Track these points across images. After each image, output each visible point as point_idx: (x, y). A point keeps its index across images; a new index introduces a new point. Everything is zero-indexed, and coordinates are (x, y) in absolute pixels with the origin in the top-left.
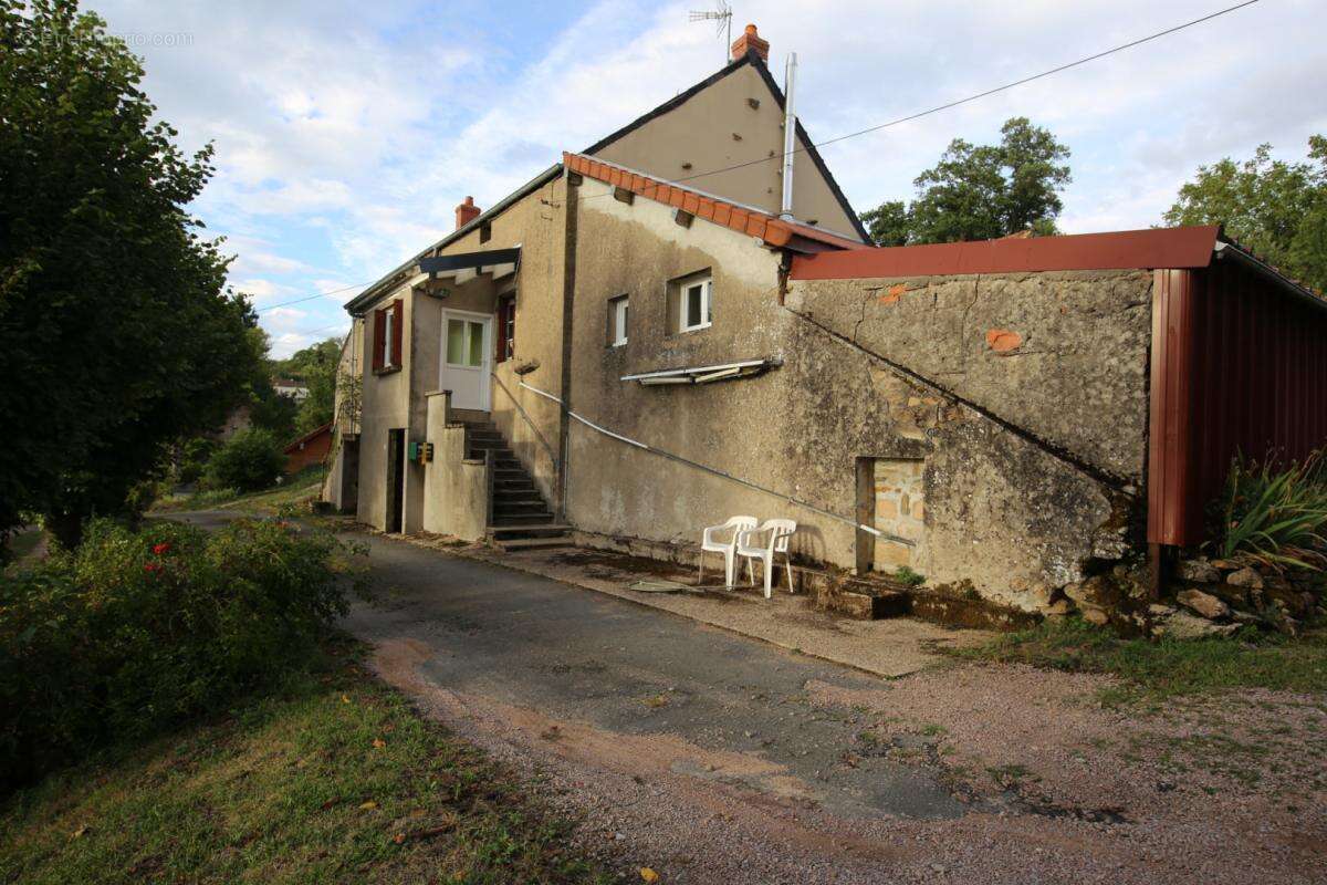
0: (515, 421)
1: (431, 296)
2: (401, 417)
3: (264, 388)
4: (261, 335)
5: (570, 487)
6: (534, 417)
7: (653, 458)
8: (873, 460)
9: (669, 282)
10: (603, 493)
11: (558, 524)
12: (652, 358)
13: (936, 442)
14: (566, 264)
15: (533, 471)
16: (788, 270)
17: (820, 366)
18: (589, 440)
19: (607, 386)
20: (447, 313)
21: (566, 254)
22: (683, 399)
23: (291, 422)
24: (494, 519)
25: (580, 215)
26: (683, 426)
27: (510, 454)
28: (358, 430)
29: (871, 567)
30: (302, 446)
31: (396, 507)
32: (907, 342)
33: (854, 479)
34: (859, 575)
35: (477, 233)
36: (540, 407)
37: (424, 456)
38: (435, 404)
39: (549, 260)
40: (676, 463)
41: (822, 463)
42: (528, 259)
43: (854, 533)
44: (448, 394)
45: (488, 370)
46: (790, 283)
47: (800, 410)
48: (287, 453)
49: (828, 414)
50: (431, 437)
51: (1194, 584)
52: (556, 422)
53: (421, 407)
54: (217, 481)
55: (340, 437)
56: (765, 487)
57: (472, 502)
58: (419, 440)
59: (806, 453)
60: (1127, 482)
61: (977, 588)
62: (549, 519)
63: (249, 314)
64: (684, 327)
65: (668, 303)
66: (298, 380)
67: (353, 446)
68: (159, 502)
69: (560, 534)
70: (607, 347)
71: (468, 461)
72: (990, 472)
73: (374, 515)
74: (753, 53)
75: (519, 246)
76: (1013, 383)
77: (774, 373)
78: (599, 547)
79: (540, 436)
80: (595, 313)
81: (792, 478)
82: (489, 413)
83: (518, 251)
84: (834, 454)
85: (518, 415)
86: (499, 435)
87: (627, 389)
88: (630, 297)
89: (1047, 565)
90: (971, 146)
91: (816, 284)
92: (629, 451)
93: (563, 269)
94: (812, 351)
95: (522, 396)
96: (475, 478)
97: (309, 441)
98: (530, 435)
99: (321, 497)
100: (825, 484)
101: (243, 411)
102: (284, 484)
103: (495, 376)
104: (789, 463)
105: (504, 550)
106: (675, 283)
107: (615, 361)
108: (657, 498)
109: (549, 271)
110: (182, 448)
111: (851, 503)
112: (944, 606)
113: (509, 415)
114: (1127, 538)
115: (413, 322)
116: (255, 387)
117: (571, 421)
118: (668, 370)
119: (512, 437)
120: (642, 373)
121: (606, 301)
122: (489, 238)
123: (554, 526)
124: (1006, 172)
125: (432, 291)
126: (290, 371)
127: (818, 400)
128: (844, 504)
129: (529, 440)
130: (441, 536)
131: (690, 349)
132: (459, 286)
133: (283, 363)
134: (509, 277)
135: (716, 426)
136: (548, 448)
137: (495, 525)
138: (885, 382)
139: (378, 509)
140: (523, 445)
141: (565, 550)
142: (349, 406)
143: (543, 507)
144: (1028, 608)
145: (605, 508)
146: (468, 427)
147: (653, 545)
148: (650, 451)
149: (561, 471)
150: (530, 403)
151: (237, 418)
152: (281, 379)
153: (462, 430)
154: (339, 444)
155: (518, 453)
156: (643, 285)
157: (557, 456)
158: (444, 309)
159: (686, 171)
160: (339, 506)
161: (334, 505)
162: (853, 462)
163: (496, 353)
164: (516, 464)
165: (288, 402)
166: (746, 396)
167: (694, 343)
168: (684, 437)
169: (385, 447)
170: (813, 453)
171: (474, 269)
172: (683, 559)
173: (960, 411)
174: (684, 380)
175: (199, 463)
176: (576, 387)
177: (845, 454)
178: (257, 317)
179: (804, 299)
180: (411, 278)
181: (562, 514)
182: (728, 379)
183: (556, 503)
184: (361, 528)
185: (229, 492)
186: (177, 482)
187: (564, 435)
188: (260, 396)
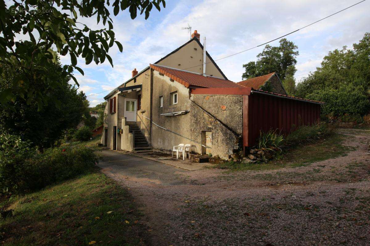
1: (122, 96)
2: (116, 124)
3: (88, 115)
4: (87, 102)
5: (152, 139)
6: (145, 123)
7: (167, 132)
8: (206, 131)
9: (170, 93)
10: (159, 140)
11: (150, 147)
12: (167, 110)
13: (213, 128)
15: (145, 135)
16: (191, 92)
17: (196, 112)
18: (156, 128)
19: (159, 115)
21: (151, 87)
22: (173, 119)
23: (95, 124)
24: (135, 146)
25: (153, 78)
26: (173, 125)
27: (140, 131)
28: (107, 126)
29: (205, 153)
30: (97, 130)
31: (115, 144)
32: (210, 108)
33: (201, 135)
34: (203, 155)
35: (133, 80)
36: (146, 121)
37: (121, 132)
38: (123, 120)
39: (148, 88)
40: (172, 133)
42: (143, 87)
43: (201, 147)
44: (126, 118)
45: (136, 112)
46: (191, 95)
47: (193, 121)
48: (93, 132)
49: (197, 122)
50: (122, 128)
51: (251, 154)
52: (149, 124)
53: (120, 121)
54: (76, 139)
55: (104, 128)
57: (130, 142)
58: (120, 128)
60: (240, 135)
61: (220, 156)
62: (148, 146)
63: (84, 96)
64: (174, 103)
65: (170, 98)
66: (97, 113)
67: (107, 130)
68: (62, 145)
69: (150, 149)
70: (159, 107)
71: (129, 133)
72: (221, 134)
74: (196, 37)
75: (141, 84)
76: (225, 116)
77: (188, 114)
78: (157, 152)
79: (146, 127)
80: (157, 100)
81: (191, 135)
82: (136, 122)
84: (198, 130)
85: (142, 123)
86: (138, 127)
87: (162, 117)
88: (163, 96)
89: (228, 151)
90: (271, 46)
91: (196, 95)
92: (163, 130)
93: (150, 90)
94: (194, 109)
95: (142, 118)
96: (131, 137)
97: (98, 129)
98: (144, 127)
99: (100, 142)
100: (197, 137)
101: (83, 122)
102: (92, 140)
103: (137, 114)
104: (191, 132)
105: (137, 153)
106: (172, 94)
107: (160, 110)
108: (169, 141)
109: (148, 90)
110: (68, 131)
111: (201, 140)
112: (214, 160)
113: (140, 122)
114: (239, 145)
115: (118, 102)
116: (85, 116)
117: (152, 124)
118: (170, 113)
119: (141, 127)
120: (165, 113)
121: (159, 97)
122: (136, 82)
123: (149, 148)
124: (281, 53)
125: (122, 95)
126: (95, 110)
127: (195, 119)
128: (199, 141)
130: (124, 150)
131: (174, 108)
132: (128, 93)
133: (93, 108)
134: (139, 91)
135: (179, 125)
136: (148, 130)
137: (135, 147)
138: (206, 115)
140: (143, 129)
141: (150, 153)
142: (106, 121)
143: (147, 143)
144: (226, 160)
145: (159, 143)
146: (129, 126)
147: (167, 151)
148: (167, 130)
149: (150, 135)
150: (144, 120)
151: (81, 124)
152: (93, 112)
154: (104, 130)
155: (142, 131)
156: (165, 94)
157: (150, 132)
158: (125, 99)
159: (179, 66)
160: (104, 144)
161: (103, 144)
162: (201, 132)
163: (137, 108)
164: (141, 134)
167: (175, 106)
168: (173, 127)
169: (113, 130)
170: (195, 131)
171: (131, 90)
172: (172, 153)
173: (217, 122)
174: (172, 115)
175: (72, 135)
176: (153, 116)
177: (200, 130)
178: (86, 97)
179: (194, 98)
180: (117, 92)
181: (151, 145)
182: (180, 115)
183: (149, 142)
184: (108, 149)
185: (79, 142)
186: (66, 140)
187: (151, 127)
188: (87, 117)
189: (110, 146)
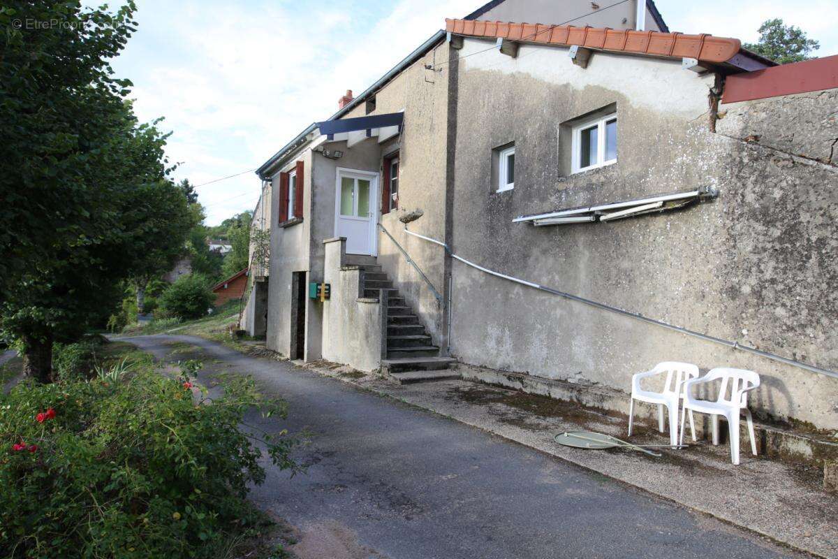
0: (400, 265)
1: (327, 156)
2: (303, 263)
3: (200, 244)
4: (199, 208)
5: (453, 324)
6: (417, 260)
7: (544, 297)
9: (561, 124)
10: (490, 329)
11: (444, 356)
12: (543, 200)
14: (449, 121)
15: (417, 309)
16: (720, 94)
17: (777, 194)
18: (473, 280)
19: (492, 229)
20: (341, 172)
21: (449, 113)
22: (582, 238)
23: (219, 268)
24: (388, 351)
25: (461, 76)
26: (582, 266)
27: (397, 293)
28: (266, 273)
30: (226, 286)
31: (298, 338)
35: (364, 105)
36: (423, 250)
37: (323, 295)
38: (332, 251)
39: (432, 119)
40: (573, 303)
41: (784, 305)
42: (409, 122)
44: (343, 240)
45: (375, 221)
46: (722, 107)
47: (746, 246)
48: (215, 292)
49: (792, 248)
50: (328, 278)
52: (440, 264)
53: (319, 253)
54: (166, 312)
55: (253, 278)
56: (696, 329)
57: (367, 337)
58: (318, 281)
59: (757, 294)
62: (434, 352)
63: (192, 193)
64: (576, 167)
65: (561, 146)
66: (224, 240)
67: (263, 287)
68: (128, 327)
69: (446, 366)
70: (491, 194)
71: (362, 299)
73: (280, 343)
75: (402, 111)
77: (705, 206)
78: (488, 380)
79: (424, 277)
80: (478, 163)
81: (736, 322)
82: (376, 258)
83: (402, 115)
84: (804, 295)
85: (402, 259)
86: (384, 276)
87: (514, 231)
88: (517, 143)
91: (763, 103)
92: (518, 289)
93: (445, 126)
94: (763, 177)
95: (406, 242)
96: (370, 315)
97: (230, 283)
98: (414, 276)
99: (239, 325)
100: (790, 329)
101: (187, 261)
102: (213, 314)
103: (381, 226)
104: (731, 304)
105: (399, 383)
106: (568, 125)
107: (499, 207)
108: (551, 337)
109: (432, 129)
110: (144, 287)
113: (394, 259)
115: (313, 180)
116: (195, 245)
117: (455, 263)
118: (563, 210)
119: (397, 278)
120: (535, 215)
121: (490, 151)
122: (374, 108)
123: (440, 359)
125: (327, 153)
126: (219, 233)
127: (777, 233)
128: (825, 354)
129: (414, 281)
130: (338, 365)
131: (590, 188)
132: (350, 149)
133: (214, 228)
134: (394, 139)
135: (625, 264)
136: (431, 287)
137: (388, 358)
139: (283, 339)
140: (408, 285)
141: (455, 384)
142: (260, 255)
143: (428, 341)
145: (491, 344)
146: (361, 269)
147: (550, 384)
148: (542, 290)
149: (446, 308)
150: (414, 248)
151: (182, 266)
152: (214, 239)
153: (357, 272)
154: (252, 285)
155: (402, 292)
156: (531, 131)
157: (441, 295)
158: (338, 169)
160: (252, 334)
161: (249, 332)
163: (381, 205)
164: (402, 302)
165: (217, 253)
166: (664, 232)
167: (594, 181)
168: (583, 276)
169: (290, 287)
170: (769, 294)
171: (365, 131)
172: (589, 400)
174: (585, 219)
175: (155, 298)
176: (458, 232)
178: (197, 195)
179: (746, 122)
180: (311, 141)
181: (447, 346)
182: (654, 214)
183: (439, 338)
184: (270, 354)
185: (174, 320)
186: (140, 312)
187: (448, 276)
188: (198, 250)
189: (279, 343)
